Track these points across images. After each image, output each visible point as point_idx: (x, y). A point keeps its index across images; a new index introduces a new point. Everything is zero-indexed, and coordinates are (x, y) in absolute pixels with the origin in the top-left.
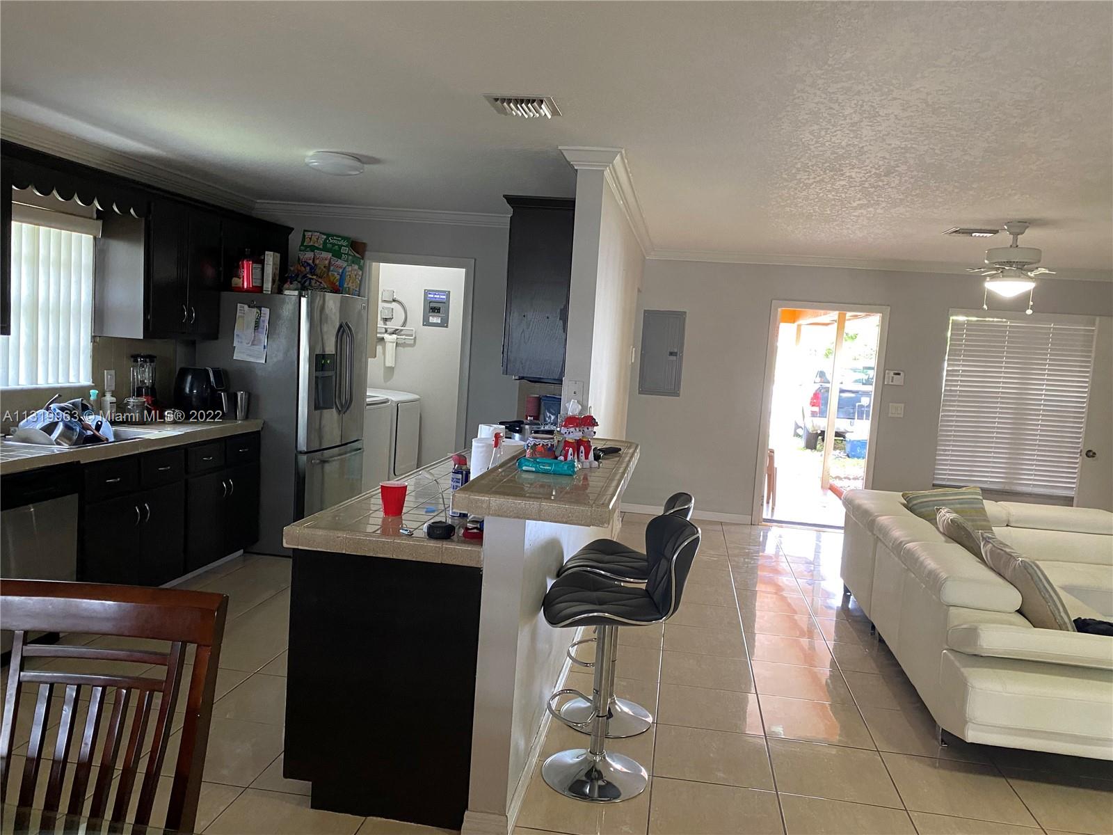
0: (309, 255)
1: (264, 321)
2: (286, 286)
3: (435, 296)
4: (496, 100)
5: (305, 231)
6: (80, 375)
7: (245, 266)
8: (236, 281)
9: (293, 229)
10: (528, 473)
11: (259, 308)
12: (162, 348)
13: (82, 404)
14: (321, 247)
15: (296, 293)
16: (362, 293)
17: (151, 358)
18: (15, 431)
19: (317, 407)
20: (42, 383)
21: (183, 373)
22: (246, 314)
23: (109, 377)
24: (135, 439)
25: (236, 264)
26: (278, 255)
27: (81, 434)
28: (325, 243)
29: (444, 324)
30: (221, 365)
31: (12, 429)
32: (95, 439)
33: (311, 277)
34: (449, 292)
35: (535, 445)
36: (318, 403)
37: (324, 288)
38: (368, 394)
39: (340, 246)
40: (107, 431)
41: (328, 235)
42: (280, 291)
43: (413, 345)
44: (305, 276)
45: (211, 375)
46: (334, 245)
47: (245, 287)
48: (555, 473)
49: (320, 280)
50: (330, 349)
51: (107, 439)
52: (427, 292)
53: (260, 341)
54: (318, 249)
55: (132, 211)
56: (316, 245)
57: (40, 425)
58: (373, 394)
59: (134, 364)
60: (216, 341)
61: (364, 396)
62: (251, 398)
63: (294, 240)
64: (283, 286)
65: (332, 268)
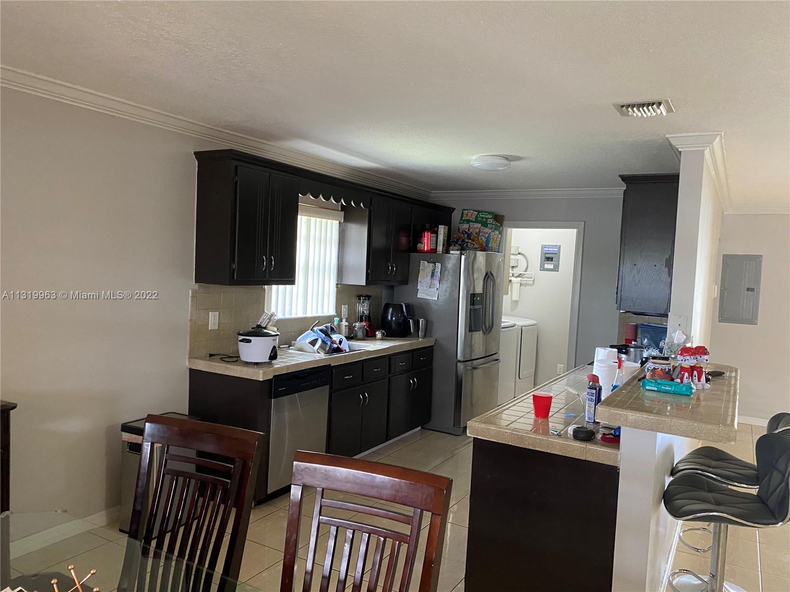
0: (466, 226)
1: (437, 272)
2: (451, 248)
3: (550, 249)
4: (623, 106)
5: (463, 210)
6: (329, 309)
7: (426, 236)
8: (420, 246)
9: (455, 209)
10: (650, 392)
11: (434, 263)
12: (375, 291)
13: (331, 327)
14: (474, 220)
15: (458, 252)
16: (500, 250)
17: (368, 297)
18: (294, 344)
19: (471, 331)
20: (309, 315)
21: (387, 306)
22: (426, 267)
23: (344, 309)
24: (360, 350)
25: (420, 235)
26: (447, 227)
27: (331, 346)
28: (476, 217)
29: (556, 269)
30: (410, 301)
31: (293, 342)
32: (338, 350)
33: (467, 241)
34: (560, 246)
35: (654, 369)
36: (472, 327)
37: (476, 248)
38: (503, 320)
39: (487, 219)
40: (345, 345)
41: (479, 212)
42: (447, 252)
43: (532, 285)
44: (463, 241)
45: (404, 308)
46: (483, 218)
47: (426, 250)
48: (674, 393)
49: (473, 243)
50: (479, 289)
51: (345, 350)
52: (543, 247)
53: (434, 285)
54: (472, 221)
55: (362, 205)
56: (471, 219)
57: (308, 341)
58: (506, 320)
59: (359, 301)
60: (407, 286)
61: (501, 322)
62: (428, 323)
63: (456, 216)
64: (448, 248)
65: (481, 234)
